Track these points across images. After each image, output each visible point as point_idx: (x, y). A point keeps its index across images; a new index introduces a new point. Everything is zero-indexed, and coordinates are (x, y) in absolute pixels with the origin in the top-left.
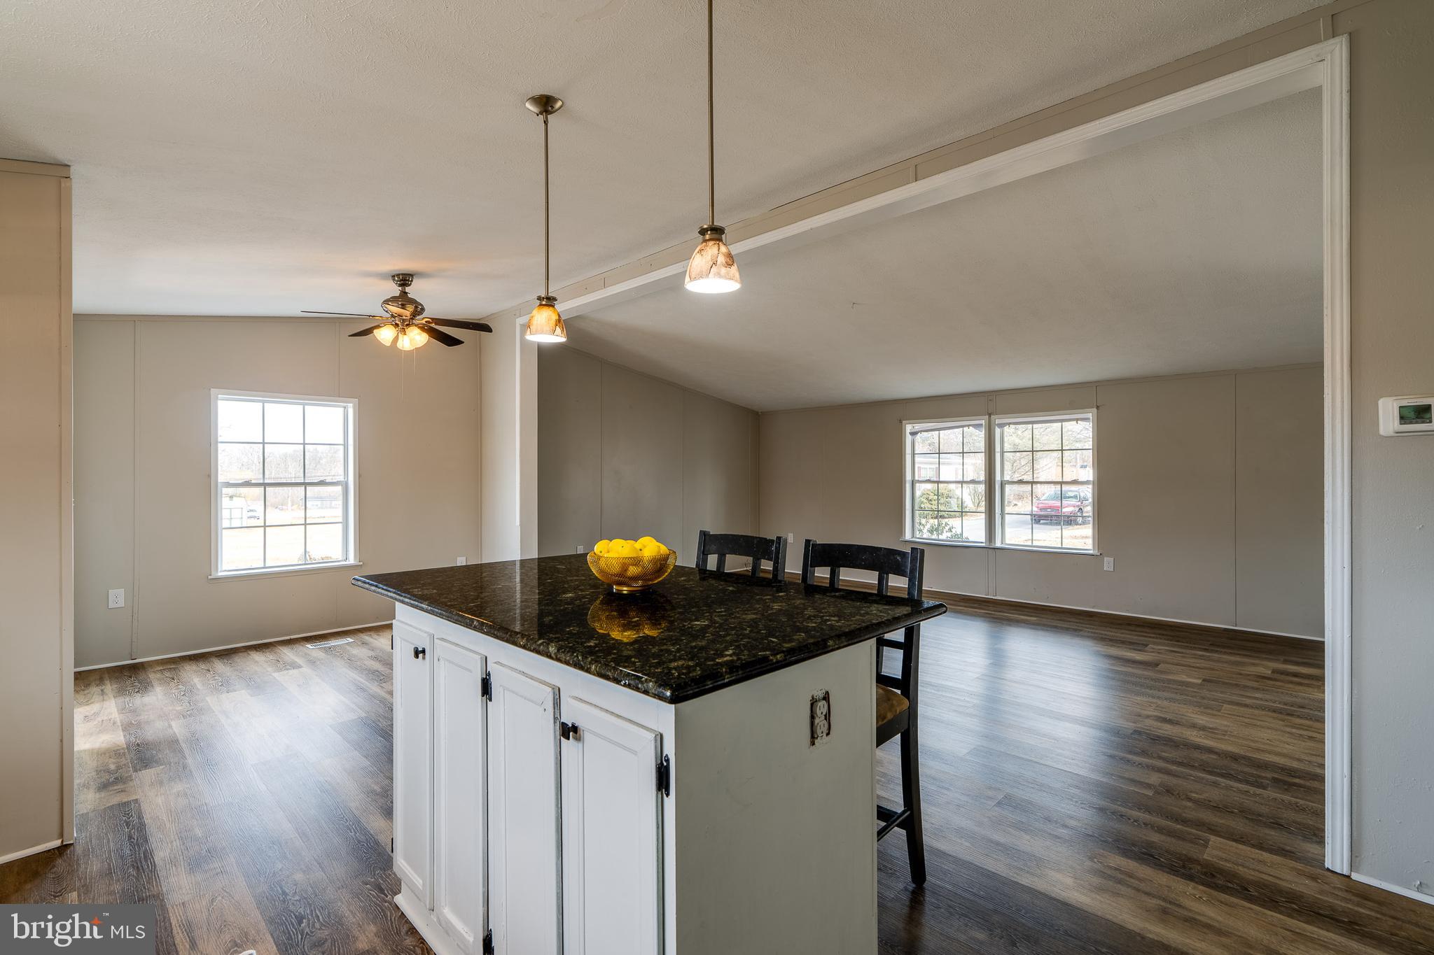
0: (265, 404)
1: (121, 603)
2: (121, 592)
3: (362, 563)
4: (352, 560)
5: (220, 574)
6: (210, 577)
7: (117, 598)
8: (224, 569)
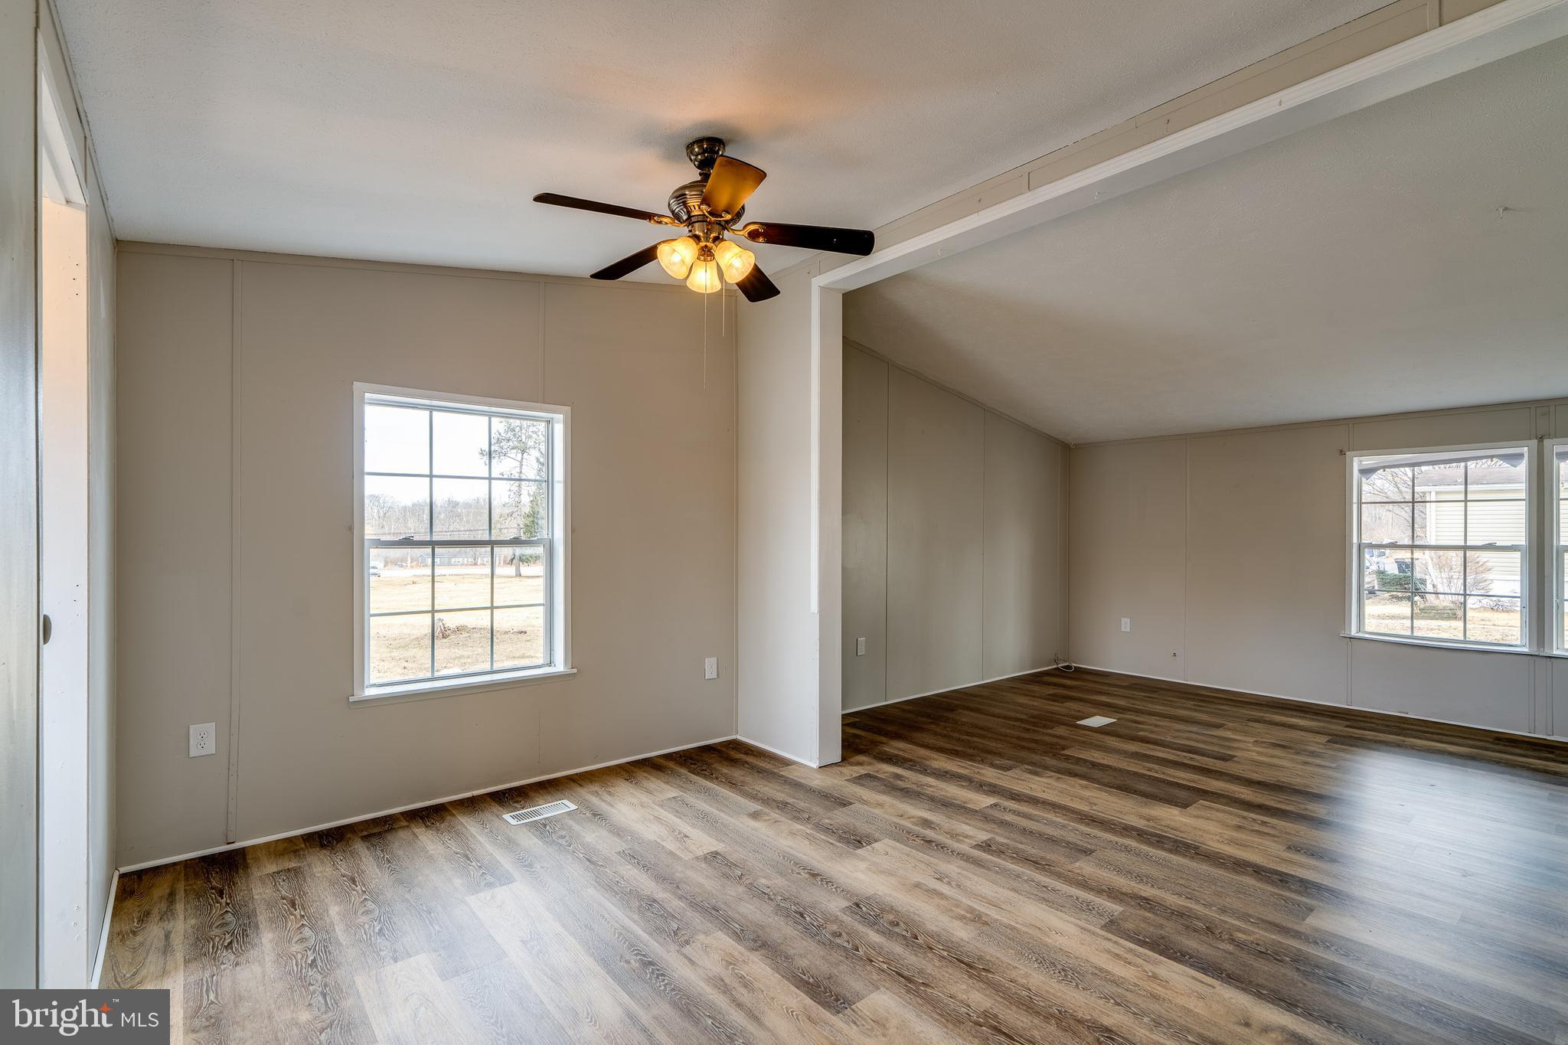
0: (434, 413)
1: (210, 748)
2: (210, 728)
3: (575, 671)
4: (560, 666)
5: (371, 692)
6: (351, 699)
7: (203, 739)
8: (372, 682)
